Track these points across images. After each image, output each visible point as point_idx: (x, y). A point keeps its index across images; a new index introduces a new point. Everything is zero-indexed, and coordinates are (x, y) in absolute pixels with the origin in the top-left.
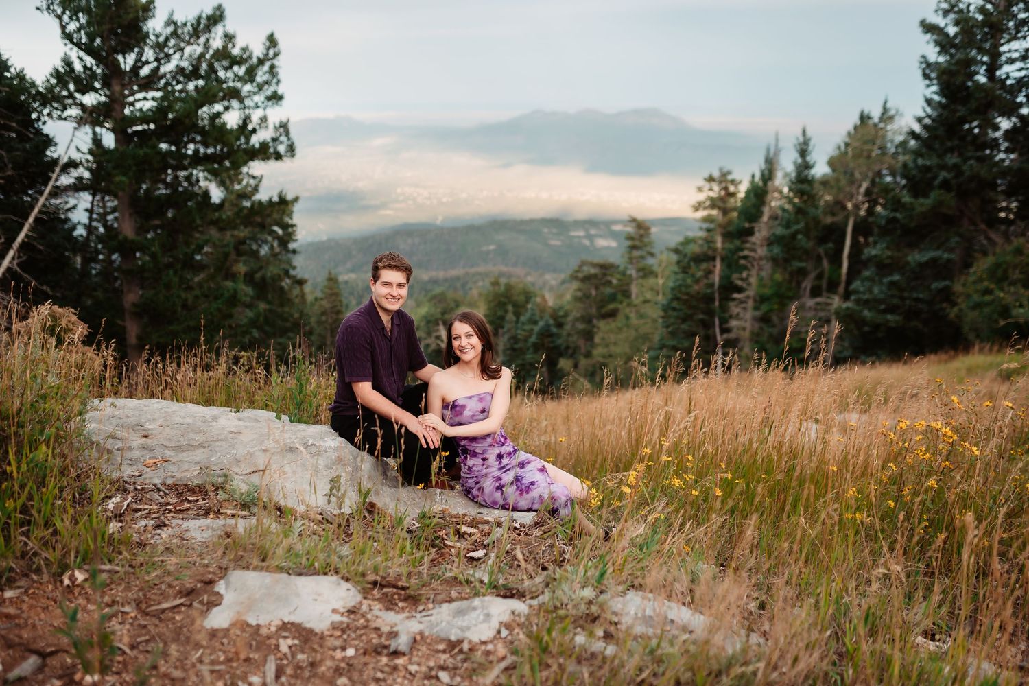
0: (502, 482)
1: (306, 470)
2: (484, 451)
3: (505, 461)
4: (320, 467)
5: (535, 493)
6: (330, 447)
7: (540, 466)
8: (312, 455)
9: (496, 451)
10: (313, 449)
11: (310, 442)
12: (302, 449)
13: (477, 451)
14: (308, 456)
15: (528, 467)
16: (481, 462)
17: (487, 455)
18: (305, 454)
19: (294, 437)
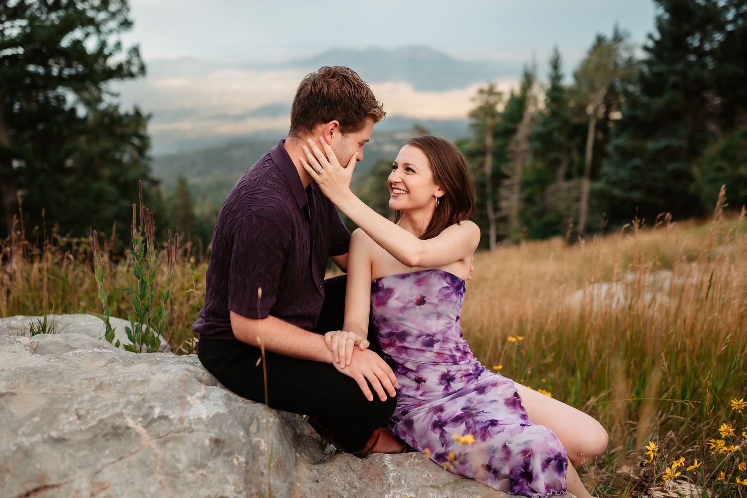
0: (445, 416)
1: (151, 473)
2: (420, 367)
3: (456, 386)
4: (181, 466)
5: (496, 440)
6: (200, 419)
7: (510, 394)
8: (163, 441)
9: (443, 369)
10: (162, 428)
11: (157, 412)
12: (140, 428)
13: (409, 365)
14: (153, 444)
15: (491, 395)
16: (415, 385)
17: (424, 374)
18: (147, 440)
19: (122, 401)
